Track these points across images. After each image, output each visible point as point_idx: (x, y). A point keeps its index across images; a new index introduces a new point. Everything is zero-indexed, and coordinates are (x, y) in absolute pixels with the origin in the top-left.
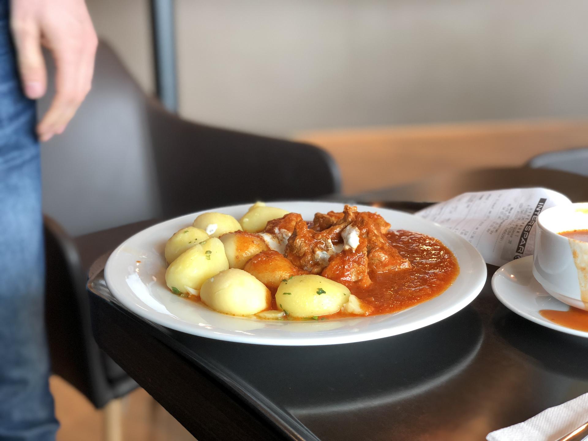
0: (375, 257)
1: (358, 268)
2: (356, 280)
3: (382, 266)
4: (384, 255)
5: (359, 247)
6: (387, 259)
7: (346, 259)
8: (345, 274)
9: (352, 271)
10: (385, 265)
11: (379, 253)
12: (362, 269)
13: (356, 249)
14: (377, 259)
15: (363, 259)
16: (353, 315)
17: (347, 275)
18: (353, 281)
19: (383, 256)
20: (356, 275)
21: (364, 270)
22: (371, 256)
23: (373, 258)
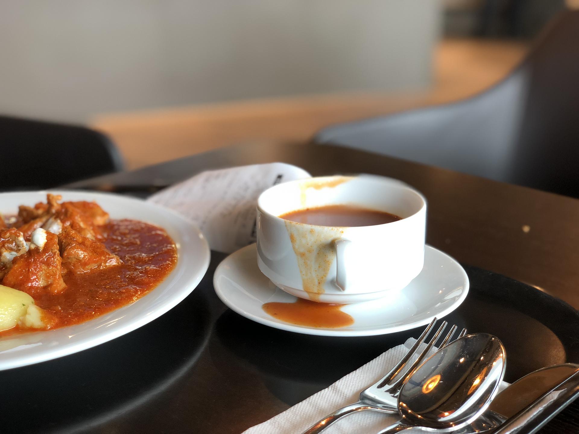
0: (71, 254)
1: (47, 270)
2: (45, 285)
3: (81, 265)
4: (82, 252)
5: (46, 244)
6: (86, 257)
7: (31, 260)
8: (31, 279)
9: (40, 275)
10: (84, 264)
11: (75, 250)
12: (53, 271)
13: (44, 248)
14: (73, 257)
15: (52, 259)
16: (33, 330)
17: (33, 279)
18: (42, 286)
19: (82, 254)
20: (45, 279)
21: (55, 272)
22: (66, 254)
23: (69, 257)
